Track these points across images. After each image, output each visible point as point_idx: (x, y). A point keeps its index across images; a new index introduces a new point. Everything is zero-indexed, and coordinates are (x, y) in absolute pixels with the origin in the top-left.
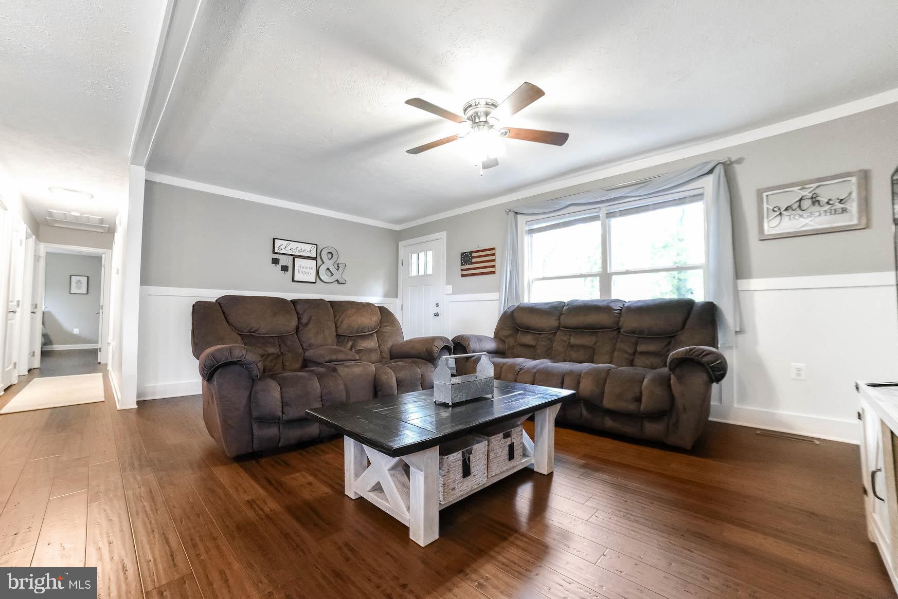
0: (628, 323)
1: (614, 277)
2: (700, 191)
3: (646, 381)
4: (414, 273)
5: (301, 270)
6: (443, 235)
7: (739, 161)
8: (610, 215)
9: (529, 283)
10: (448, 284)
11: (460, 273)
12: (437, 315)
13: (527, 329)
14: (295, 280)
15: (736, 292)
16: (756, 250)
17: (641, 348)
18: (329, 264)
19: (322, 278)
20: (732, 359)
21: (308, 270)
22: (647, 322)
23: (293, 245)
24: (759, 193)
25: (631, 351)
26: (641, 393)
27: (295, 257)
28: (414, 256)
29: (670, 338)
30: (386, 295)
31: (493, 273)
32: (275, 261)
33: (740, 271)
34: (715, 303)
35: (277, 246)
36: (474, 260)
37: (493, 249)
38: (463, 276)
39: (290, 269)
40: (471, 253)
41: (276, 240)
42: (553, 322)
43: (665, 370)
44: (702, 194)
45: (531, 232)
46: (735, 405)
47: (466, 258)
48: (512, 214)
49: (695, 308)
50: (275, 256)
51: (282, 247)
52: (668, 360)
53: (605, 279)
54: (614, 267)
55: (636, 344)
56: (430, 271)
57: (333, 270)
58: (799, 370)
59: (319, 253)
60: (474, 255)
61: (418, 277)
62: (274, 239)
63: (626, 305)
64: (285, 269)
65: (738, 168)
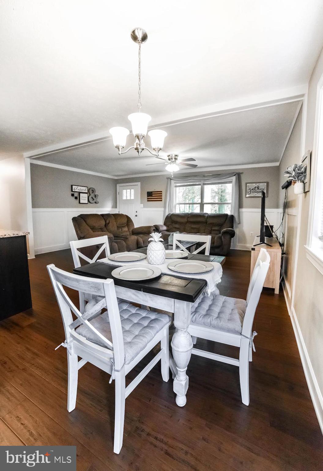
0: (210, 221)
1: (205, 205)
2: (231, 180)
3: (216, 238)
4: (124, 198)
5: (82, 198)
6: (139, 184)
7: (242, 173)
8: (204, 184)
9: (175, 205)
10: (141, 203)
11: (146, 200)
12: (136, 216)
13: (176, 222)
14: (81, 202)
15: (239, 212)
16: (245, 201)
17: (213, 229)
18: (92, 195)
19: (91, 202)
20: (237, 231)
21: (85, 198)
22: (215, 221)
23: (79, 188)
24: (246, 184)
25: (210, 230)
26: (214, 241)
27: (80, 193)
28: (124, 191)
29: (221, 225)
30: (113, 207)
31: (161, 201)
32: (73, 195)
33: (240, 205)
34: (234, 215)
35: (73, 188)
36: (153, 195)
37: (161, 192)
38: (148, 201)
39: (78, 198)
40: (152, 192)
41: (73, 186)
42: (185, 220)
43: (220, 235)
44: (232, 182)
45: (176, 186)
46: (237, 244)
47: (150, 194)
48: (169, 179)
49: (228, 217)
50: (73, 193)
51: (75, 189)
52: (222, 232)
53: (202, 205)
54: (205, 201)
55: (212, 227)
56: (133, 198)
57: (94, 198)
58: (252, 234)
59: (89, 190)
60: (153, 193)
61: (127, 200)
62: (72, 186)
63: (209, 215)
64: (76, 198)
65: (241, 175)
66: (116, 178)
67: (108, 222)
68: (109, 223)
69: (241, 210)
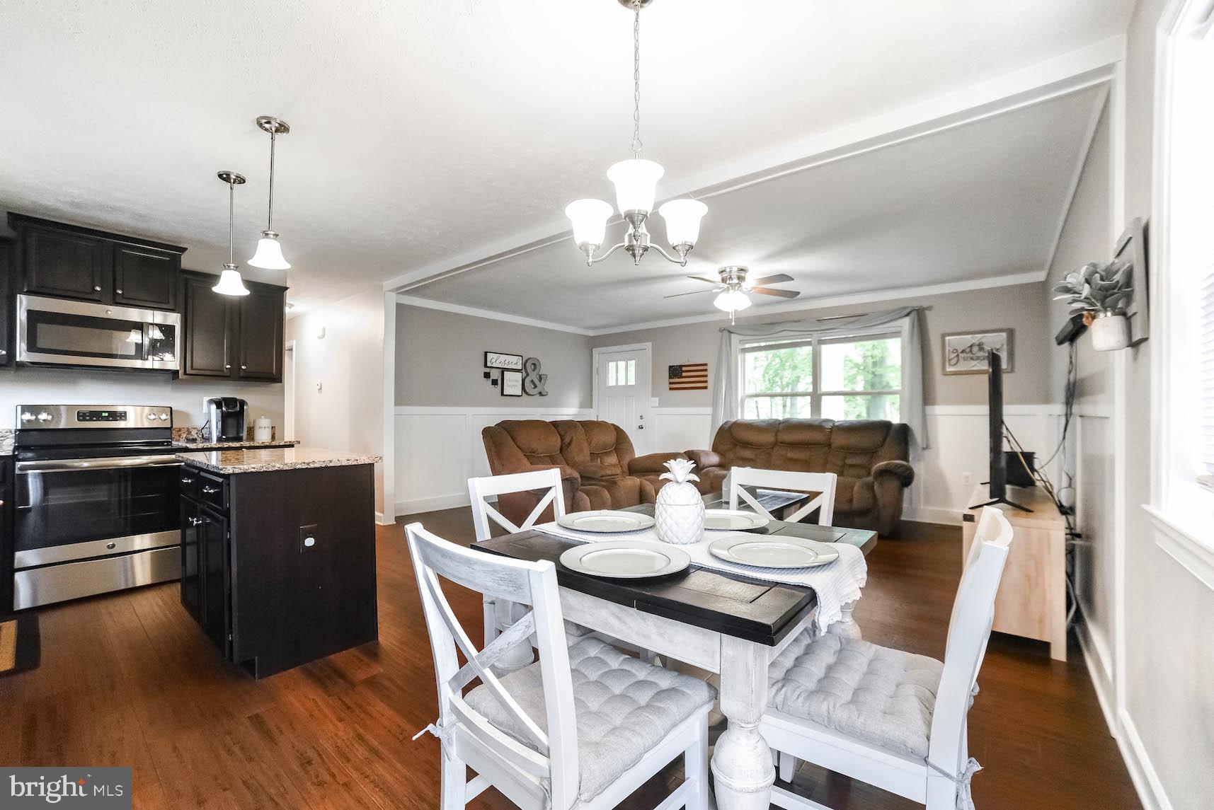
0: (839, 440)
1: (824, 398)
2: (898, 329)
3: (856, 488)
4: (612, 382)
5: (509, 383)
6: (648, 345)
7: (929, 308)
8: (821, 342)
9: (742, 399)
10: (653, 396)
11: (667, 386)
12: (641, 427)
13: (746, 445)
14: (505, 393)
15: (924, 415)
16: (941, 384)
17: (849, 461)
18: (533, 376)
19: (531, 393)
20: (919, 469)
21: (515, 384)
22: (854, 440)
23: (503, 358)
24: (943, 336)
25: (840, 463)
26: (852, 495)
27: (503, 370)
28: (612, 365)
29: (872, 453)
30: (582, 406)
31: (706, 388)
32: (487, 375)
33: (928, 398)
34: (908, 424)
35: (488, 360)
36: (684, 374)
37: (706, 365)
38: (671, 389)
39: (499, 382)
40: (681, 366)
41: (488, 354)
42: (770, 438)
43: (870, 479)
44: (900, 332)
45: (745, 351)
46: (922, 507)
47: (675, 372)
48: (726, 333)
49: (893, 429)
50: (487, 370)
51: (493, 361)
52: (872, 473)
53: (816, 399)
54: (825, 387)
55: (845, 458)
56: (632, 382)
57: (537, 382)
58: (967, 477)
59: (525, 365)
60: (684, 369)
61: (617, 387)
62: (486, 353)
63: (836, 424)
64: (495, 382)
65: (927, 313)
66: (591, 333)
67: (567, 440)
68: (570, 444)
69: (928, 408)
